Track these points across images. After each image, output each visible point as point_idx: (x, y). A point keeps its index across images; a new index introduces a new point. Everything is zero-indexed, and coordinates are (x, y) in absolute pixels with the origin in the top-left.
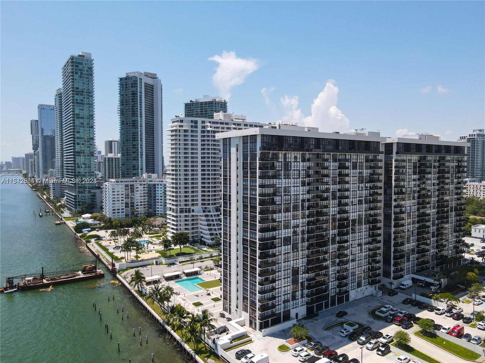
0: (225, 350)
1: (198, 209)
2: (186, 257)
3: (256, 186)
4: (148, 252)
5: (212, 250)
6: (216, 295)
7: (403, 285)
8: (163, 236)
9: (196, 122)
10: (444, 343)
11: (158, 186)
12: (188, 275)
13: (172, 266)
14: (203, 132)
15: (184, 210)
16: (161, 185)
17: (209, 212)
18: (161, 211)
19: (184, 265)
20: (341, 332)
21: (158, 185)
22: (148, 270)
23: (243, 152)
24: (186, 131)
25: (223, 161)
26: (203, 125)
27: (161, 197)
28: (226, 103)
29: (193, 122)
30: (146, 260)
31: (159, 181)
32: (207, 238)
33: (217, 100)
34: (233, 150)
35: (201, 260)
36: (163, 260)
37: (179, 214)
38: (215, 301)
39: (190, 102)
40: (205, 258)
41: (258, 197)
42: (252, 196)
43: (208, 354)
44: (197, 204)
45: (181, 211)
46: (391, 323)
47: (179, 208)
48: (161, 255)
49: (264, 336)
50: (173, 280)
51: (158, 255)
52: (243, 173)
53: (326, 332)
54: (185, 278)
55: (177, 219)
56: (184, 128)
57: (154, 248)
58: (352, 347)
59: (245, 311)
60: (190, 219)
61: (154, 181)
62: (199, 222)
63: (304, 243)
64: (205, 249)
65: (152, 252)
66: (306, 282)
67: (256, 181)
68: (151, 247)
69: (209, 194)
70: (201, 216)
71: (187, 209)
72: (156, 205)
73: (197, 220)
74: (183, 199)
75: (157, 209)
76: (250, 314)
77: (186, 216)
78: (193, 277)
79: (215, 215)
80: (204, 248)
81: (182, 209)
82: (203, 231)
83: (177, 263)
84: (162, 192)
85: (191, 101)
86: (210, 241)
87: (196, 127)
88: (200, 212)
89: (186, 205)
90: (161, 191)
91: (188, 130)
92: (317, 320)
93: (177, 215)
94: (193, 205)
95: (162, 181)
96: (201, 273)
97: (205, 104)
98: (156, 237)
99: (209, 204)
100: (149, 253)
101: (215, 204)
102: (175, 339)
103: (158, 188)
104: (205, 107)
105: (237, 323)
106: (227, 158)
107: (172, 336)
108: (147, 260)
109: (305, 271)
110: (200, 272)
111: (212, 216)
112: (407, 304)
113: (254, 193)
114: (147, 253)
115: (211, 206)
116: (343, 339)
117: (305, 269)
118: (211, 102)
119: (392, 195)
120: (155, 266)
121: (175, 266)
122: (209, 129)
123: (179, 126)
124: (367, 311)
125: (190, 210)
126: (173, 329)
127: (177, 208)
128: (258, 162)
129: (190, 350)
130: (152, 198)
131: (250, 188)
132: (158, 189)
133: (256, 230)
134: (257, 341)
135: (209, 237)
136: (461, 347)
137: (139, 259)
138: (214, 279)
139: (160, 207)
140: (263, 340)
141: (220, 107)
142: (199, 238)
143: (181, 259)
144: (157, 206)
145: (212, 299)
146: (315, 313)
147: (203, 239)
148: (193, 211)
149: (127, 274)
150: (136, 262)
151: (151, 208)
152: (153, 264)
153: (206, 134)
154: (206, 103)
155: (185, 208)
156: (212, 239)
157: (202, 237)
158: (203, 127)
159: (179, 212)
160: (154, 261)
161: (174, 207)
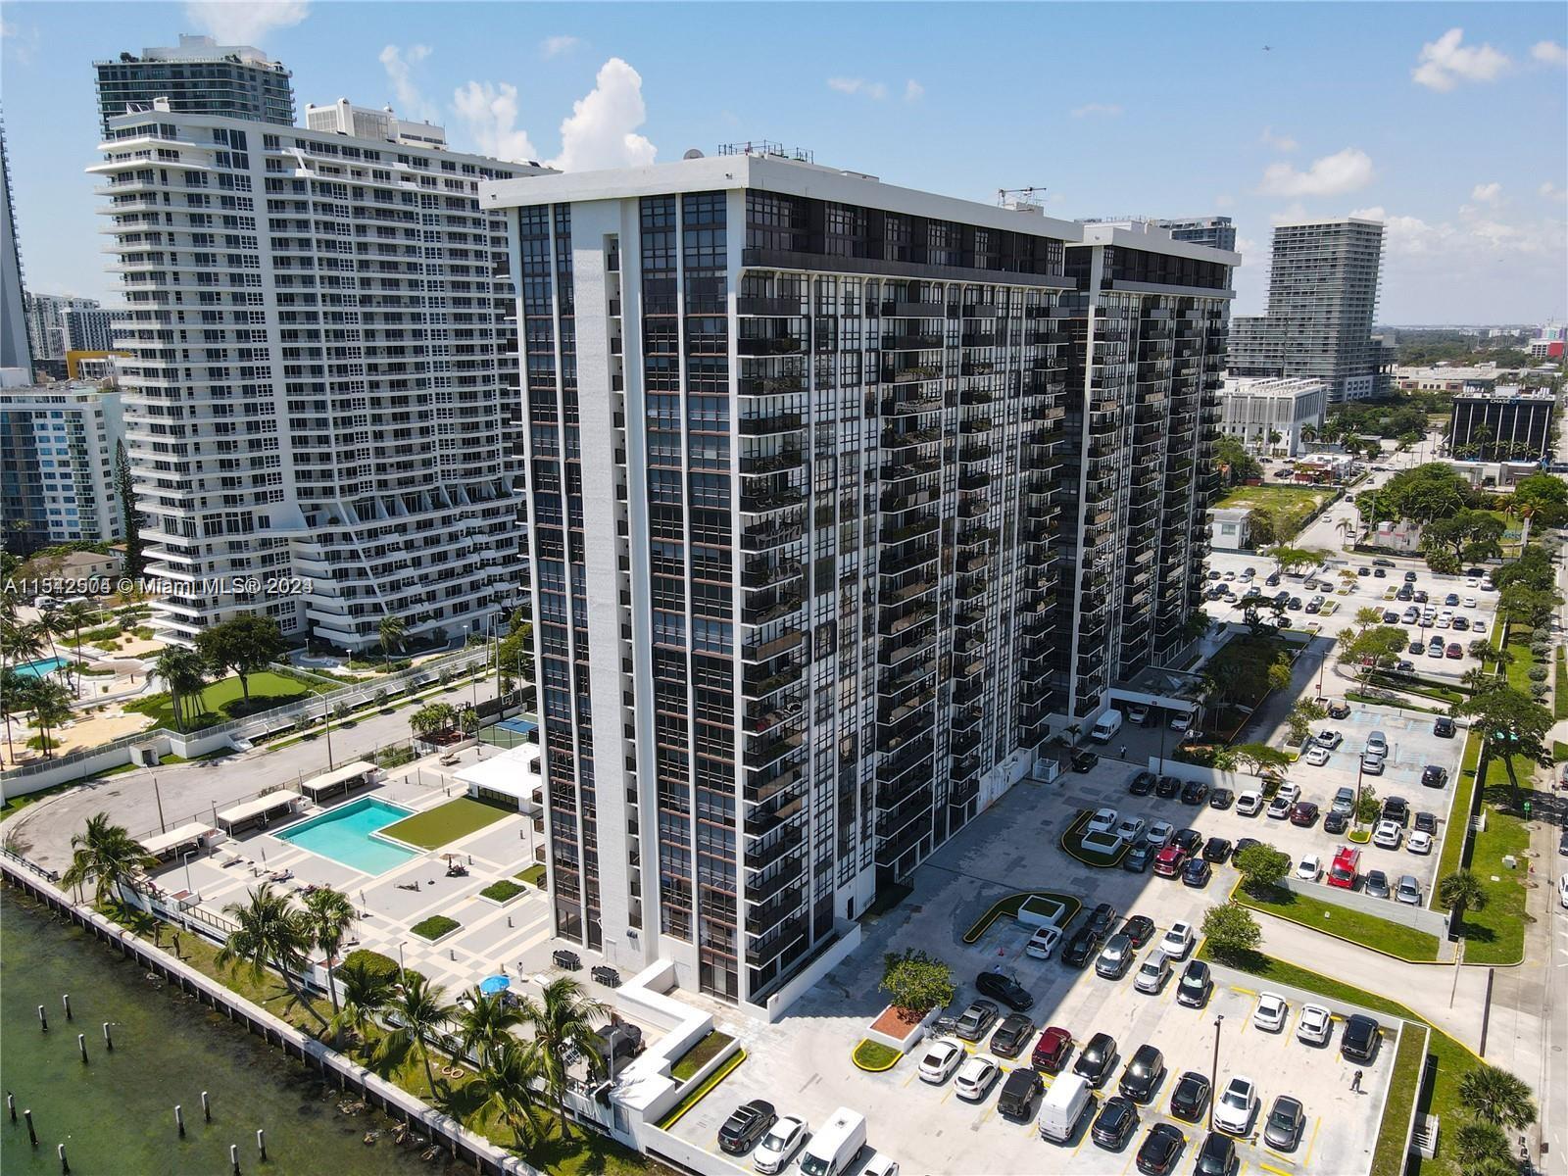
0: (659, 1123)
1: (285, 514)
2: (275, 714)
3: (726, 426)
4: (87, 711)
5: (372, 673)
6: (491, 870)
7: (1101, 729)
8: (125, 630)
9: (239, 139)
10: (1327, 914)
11: (41, 421)
12: (324, 796)
13: (226, 762)
14: (274, 185)
15: (224, 520)
16: (57, 415)
17: (335, 521)
18: (70, 524)
19: (275, 748)
20: (1033, 944)
21: (41, 415)
22: (115, 794)
23: (644, 271)
24: (193, 177)
25: (526, 314)
26: (272, 153)
27: (65, 464)
28: (286, 77)
29: (225, 138)
30: (93, 753)
31: (46, 399)
32: (339, 626)
33: (246, 60)
34: (588, 263)
35: (344, 720)
36: (179, 745)
37: (202, 541)
38: (501, 899)
39: (121, 63)
40: (355, 708)
41: (735, 474)
42: (700, 470)
43: (585, 1155)
44: (278, 495)
45: (213, 527)
46: (1146, 875)
47: (198, 515)
48: (155, 721)
49: (776, 1020)
50: (264, 828)
51: (140, 722)
52: (647, 369)
53: (972, 952)
54: (315, 811)
55: (197, 561)
56: (185, 164)
57: (105, 689)
58: (1091, 994)
59: (674, 932)
60: (254, 555)
61: (22, 400)
62: (295, 563)
63: (870, 640)
64: (340, 670)
65: (107, 714)
66: (875, 781)
67: (722, 405)
68: (90, 688)
69: (324, 449)
70: (299, 540)
71: (236, 515)
72: (41, 501)
73: (286, 556)
74: (213, 475)
75: (50, 518)
76: (700, 945)
77: (234, 546)
78: (349, 802)
79: (359, 534)
80: (335, 665)
81: (212, 516)
82: (316, 600)
83: (245, 746)
84: (65, 445)
85: (125, 57)
86: (356, 638)
87: (242, 162)
88: (294, 526)
89: (229, 500)
90: (59, 439)
91: (204, 174)
92: (918, 909)
93: (195, 543)
94: (260, 498)
95: (61, 400)
96: (376, 780)
97: (194, 75)
98: (93, 637)
99: (328, 492)
100: (93, 718)
101: (352, 489)
102: (395, 1111)
103: (43, 427)
104: (195, 85)
105: (649, 986)
106: (547, 296)
107: (374, 1099)
108: (100, 750)
109: (872, 741)
110: (370, 778)
111: (346, 537)
112: (1144, 794)
113: (710, 454)
114: (83, 720)
115: (338, 500)
116: (1044, 967)
117: (873, 735)
118: (218, 65)
119: (1080, 434)
120: (144, 774)
121: (241, 758)
122: (301, 173)
123: (161, 152)
124: (1051, 842)
125: (250, 519)
126: (371, 1067)
127: (191, 514)
128: (733, 316)
129: (502, 1152)
130: (22, 473)
131: (689, 435)
132: (43, 433)
133: (729, 615)
134: (761, 1046)
135: (348, 620)
136: (1372, 919)
137: (61, 752)
138: (443, 799)
139: (62, 506)
140: (778, 1037)
141: (260, 90)
142: (301, 627)
143: (258, 725)
144: (49, 506)
145: (485, 893)
146: (897, 881)
147: (318, 631)
148: (265, 522)
149: (18, 827)
150: (47, 767)
151: (19, 514)
152: (127, 765)
153: (288, 195)
154: (197, 69)
155: (228, 515)
156: (364, 629)
157: (314, 623)
158: (273, 164)
159: (200, 530)
160: (136, 754)
161: (179, 513)
